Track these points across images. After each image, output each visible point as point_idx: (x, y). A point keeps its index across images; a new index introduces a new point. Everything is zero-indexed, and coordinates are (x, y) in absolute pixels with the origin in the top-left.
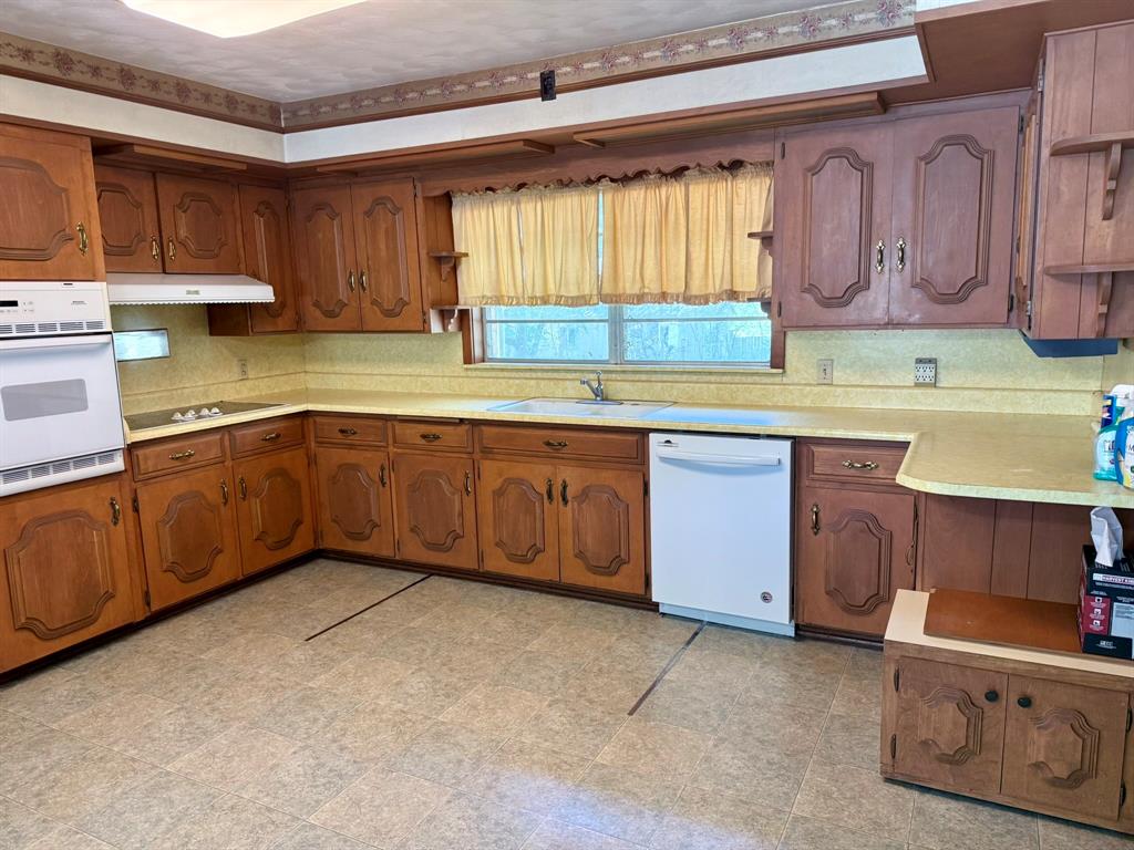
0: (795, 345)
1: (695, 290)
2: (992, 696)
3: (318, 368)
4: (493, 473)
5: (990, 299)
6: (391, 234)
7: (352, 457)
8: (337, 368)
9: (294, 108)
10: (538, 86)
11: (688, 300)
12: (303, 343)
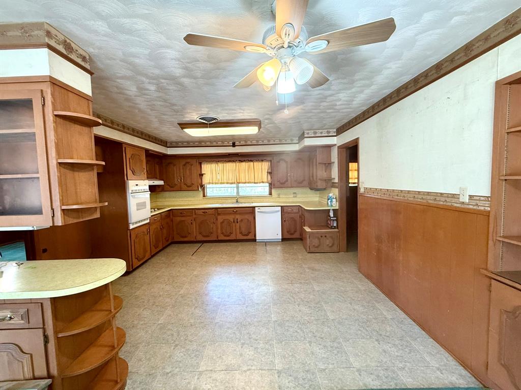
0: (273, 191)
1: (256, 182)
2: (322, 237)
3: (160, 200)
4: (220, 219)
5: (306, 183)
6: (190, 170)
7: (183, 219)
8: (167, 200)
9: (171, 143)
10: (232, 145)
11: (255, 183)
12: (157, 194)
